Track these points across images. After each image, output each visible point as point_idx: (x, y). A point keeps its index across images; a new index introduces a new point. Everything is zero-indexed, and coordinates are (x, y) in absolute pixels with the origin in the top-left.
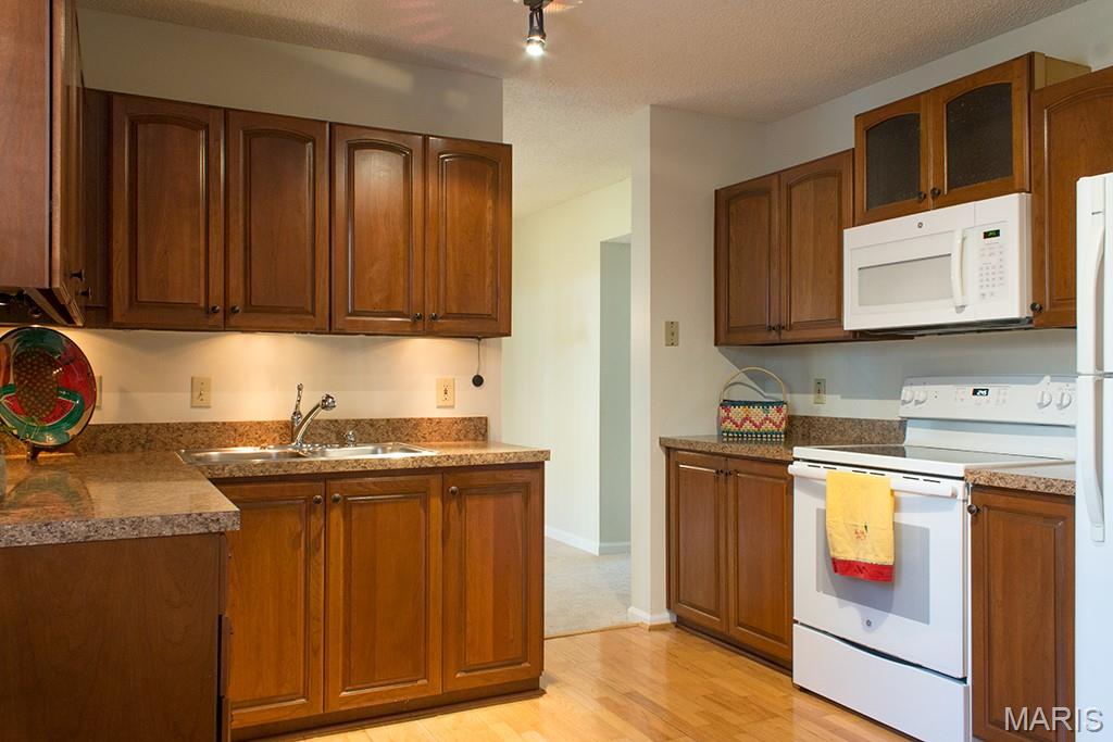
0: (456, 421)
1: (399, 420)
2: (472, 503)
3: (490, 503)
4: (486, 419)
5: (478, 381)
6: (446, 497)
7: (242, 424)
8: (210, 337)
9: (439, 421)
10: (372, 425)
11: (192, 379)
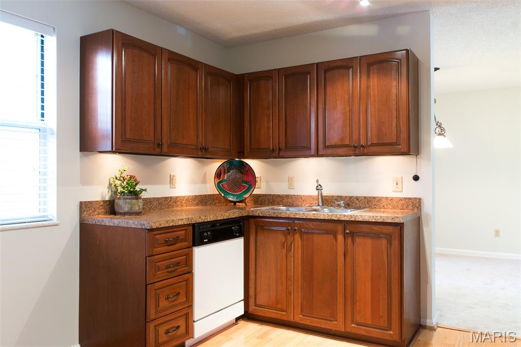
0: (401, 199)
1: (370, 198)
2: (359, 240)
3: (369, 242)
4: (420, 199)
5: (416, 178)
6: (345, 236)
7: (304, 196)
8: (293, 160)
9: (392, 199)
10: (357, 199)
11: (288, 177)
